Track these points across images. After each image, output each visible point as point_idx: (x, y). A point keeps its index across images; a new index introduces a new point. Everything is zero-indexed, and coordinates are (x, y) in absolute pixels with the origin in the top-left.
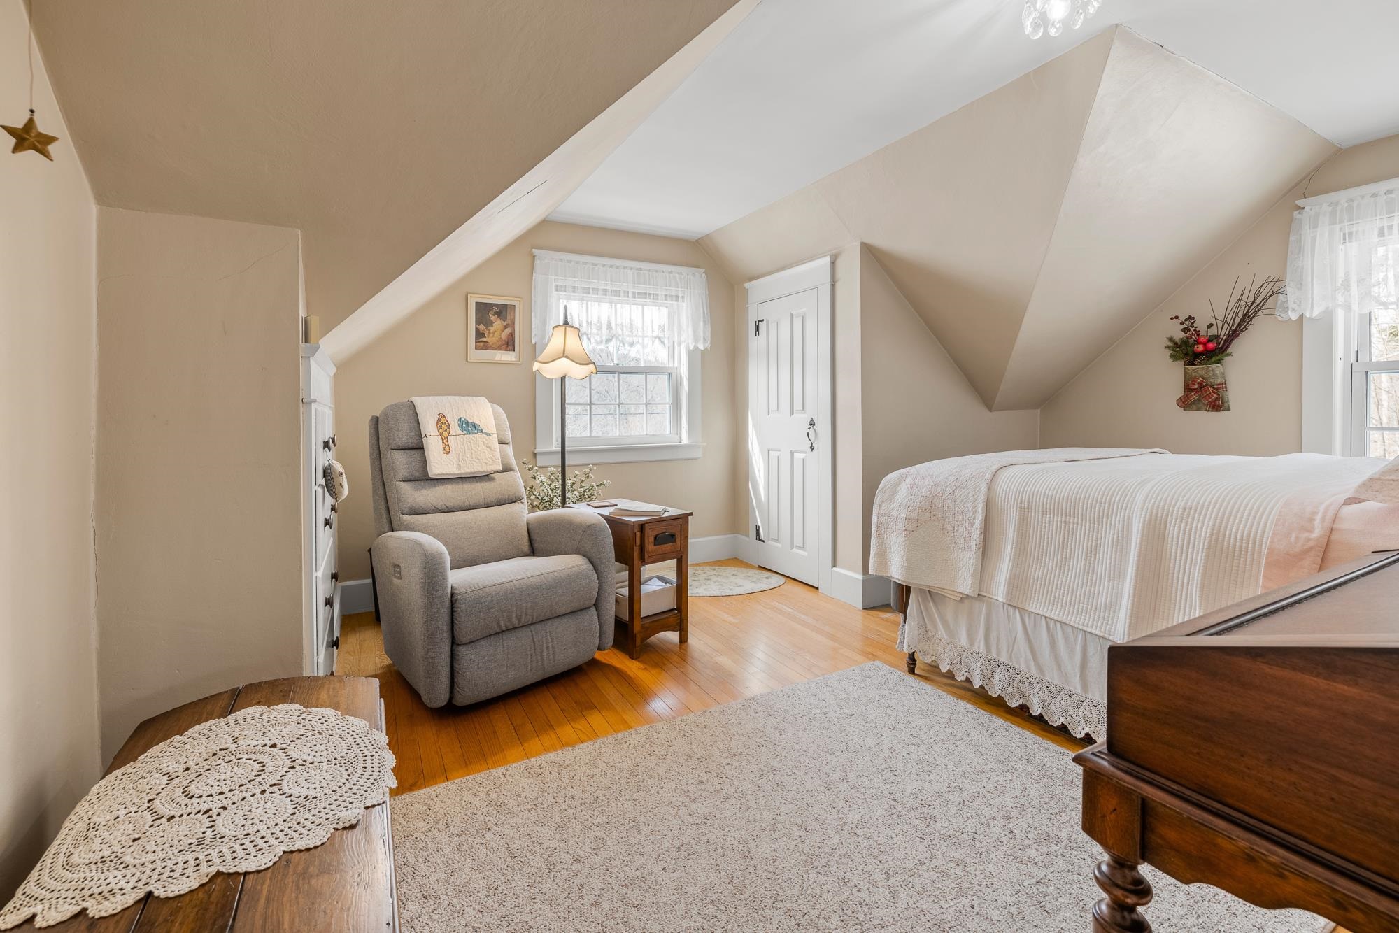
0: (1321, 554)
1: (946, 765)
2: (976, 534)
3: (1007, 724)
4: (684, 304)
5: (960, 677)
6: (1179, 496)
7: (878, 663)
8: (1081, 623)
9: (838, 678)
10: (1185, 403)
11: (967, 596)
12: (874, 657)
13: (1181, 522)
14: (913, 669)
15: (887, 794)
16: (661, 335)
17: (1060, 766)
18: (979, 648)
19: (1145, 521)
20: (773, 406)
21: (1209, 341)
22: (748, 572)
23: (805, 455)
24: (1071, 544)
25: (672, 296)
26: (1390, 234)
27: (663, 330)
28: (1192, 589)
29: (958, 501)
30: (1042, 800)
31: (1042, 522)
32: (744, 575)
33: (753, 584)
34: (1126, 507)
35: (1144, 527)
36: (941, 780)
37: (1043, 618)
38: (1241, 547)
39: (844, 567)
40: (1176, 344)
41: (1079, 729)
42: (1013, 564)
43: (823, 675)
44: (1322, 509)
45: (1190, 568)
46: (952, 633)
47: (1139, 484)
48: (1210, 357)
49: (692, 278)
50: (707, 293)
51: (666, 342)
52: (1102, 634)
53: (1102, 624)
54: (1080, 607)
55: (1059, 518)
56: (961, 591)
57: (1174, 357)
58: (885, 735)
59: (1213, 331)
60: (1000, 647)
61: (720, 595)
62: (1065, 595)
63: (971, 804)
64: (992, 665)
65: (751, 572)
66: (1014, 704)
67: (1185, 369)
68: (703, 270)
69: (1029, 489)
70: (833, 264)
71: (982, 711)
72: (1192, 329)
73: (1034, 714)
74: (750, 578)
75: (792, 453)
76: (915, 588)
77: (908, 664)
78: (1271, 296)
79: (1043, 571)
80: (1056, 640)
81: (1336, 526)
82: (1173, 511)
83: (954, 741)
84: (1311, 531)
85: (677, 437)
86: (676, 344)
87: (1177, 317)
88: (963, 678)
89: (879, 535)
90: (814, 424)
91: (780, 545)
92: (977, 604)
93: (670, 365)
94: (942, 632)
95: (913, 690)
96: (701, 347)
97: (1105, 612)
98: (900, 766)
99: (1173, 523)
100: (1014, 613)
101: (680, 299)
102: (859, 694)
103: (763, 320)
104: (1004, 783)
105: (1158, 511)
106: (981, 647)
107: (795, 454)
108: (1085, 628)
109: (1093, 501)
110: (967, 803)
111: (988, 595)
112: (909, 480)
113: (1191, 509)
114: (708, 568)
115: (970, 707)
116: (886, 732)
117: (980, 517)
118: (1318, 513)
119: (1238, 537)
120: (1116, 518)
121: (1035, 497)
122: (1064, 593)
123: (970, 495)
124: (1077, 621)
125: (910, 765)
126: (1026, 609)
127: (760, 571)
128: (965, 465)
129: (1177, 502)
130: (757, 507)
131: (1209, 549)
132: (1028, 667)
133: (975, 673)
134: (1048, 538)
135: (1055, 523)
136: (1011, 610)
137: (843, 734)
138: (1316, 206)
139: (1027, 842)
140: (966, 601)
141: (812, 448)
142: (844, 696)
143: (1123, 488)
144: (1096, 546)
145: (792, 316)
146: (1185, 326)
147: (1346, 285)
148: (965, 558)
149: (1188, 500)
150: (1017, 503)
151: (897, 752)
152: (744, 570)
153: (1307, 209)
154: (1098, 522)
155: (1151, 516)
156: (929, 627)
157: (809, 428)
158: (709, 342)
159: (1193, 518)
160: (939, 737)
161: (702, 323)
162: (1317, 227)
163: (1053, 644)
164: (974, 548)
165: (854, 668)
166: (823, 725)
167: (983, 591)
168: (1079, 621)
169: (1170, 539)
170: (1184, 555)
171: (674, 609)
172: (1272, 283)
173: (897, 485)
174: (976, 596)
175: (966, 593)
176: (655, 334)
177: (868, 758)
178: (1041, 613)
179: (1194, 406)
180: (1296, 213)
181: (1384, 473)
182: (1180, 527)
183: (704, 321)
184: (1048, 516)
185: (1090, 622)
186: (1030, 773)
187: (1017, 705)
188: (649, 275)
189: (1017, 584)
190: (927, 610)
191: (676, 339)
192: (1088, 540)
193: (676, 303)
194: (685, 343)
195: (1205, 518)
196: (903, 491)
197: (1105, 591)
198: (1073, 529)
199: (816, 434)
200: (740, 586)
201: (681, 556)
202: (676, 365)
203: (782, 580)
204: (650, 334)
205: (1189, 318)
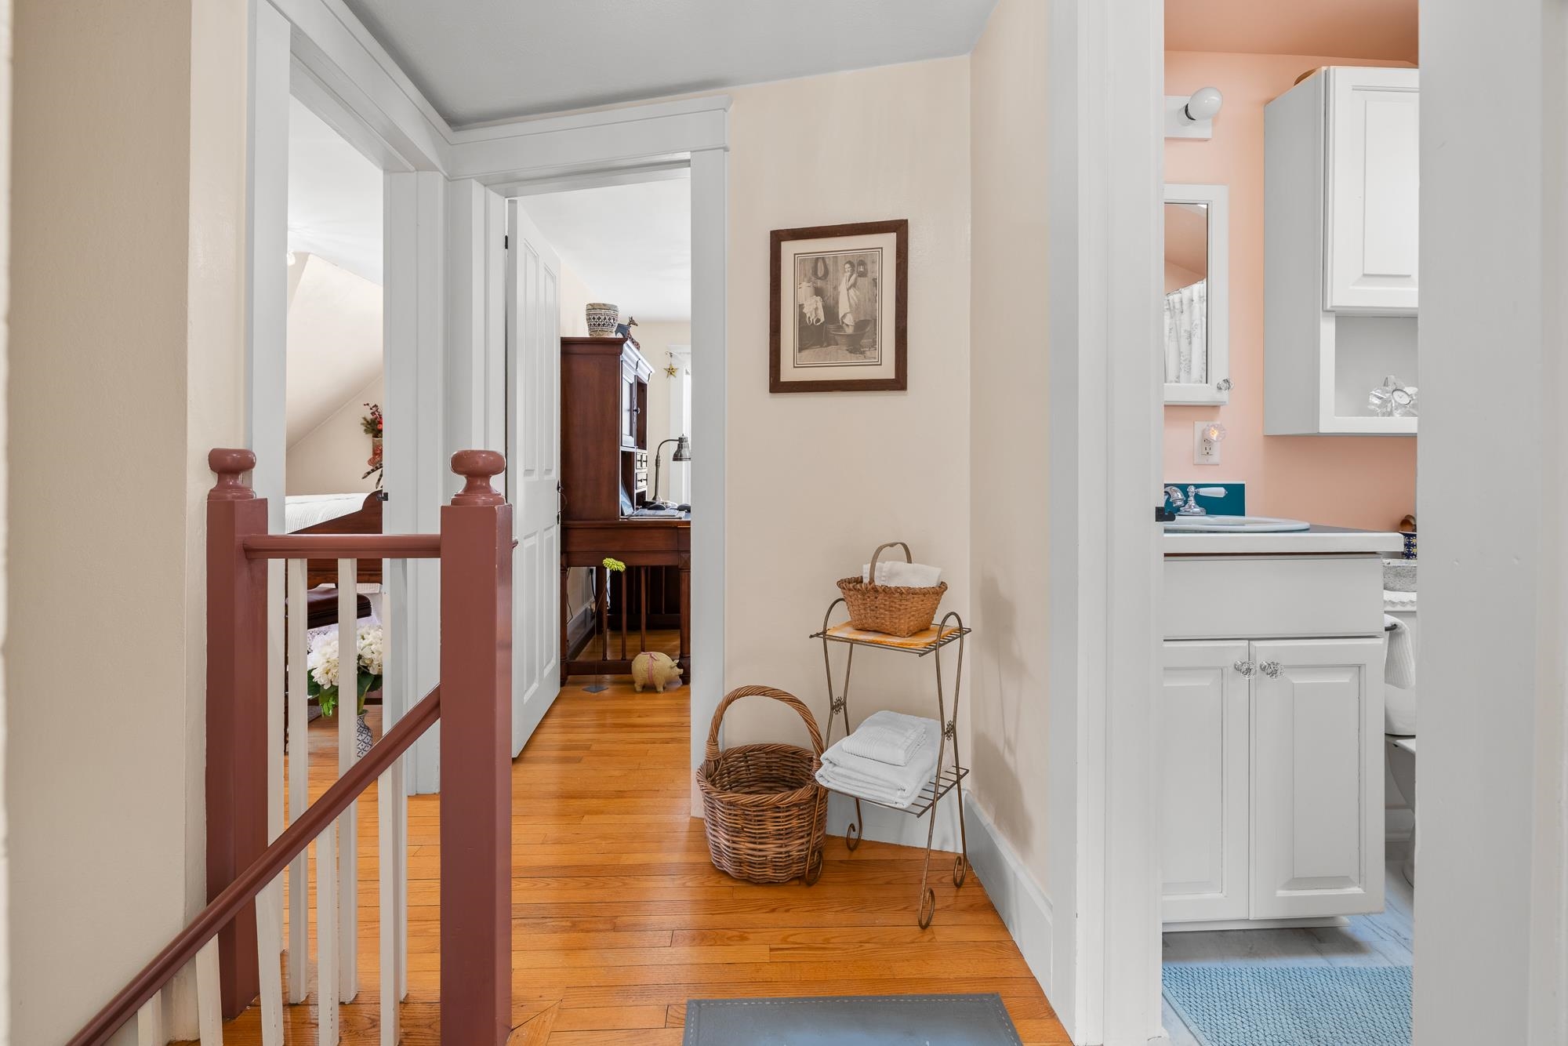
40: (368, 422)
87: (368, 404)
146: (372, 411)
205: (376, 406)
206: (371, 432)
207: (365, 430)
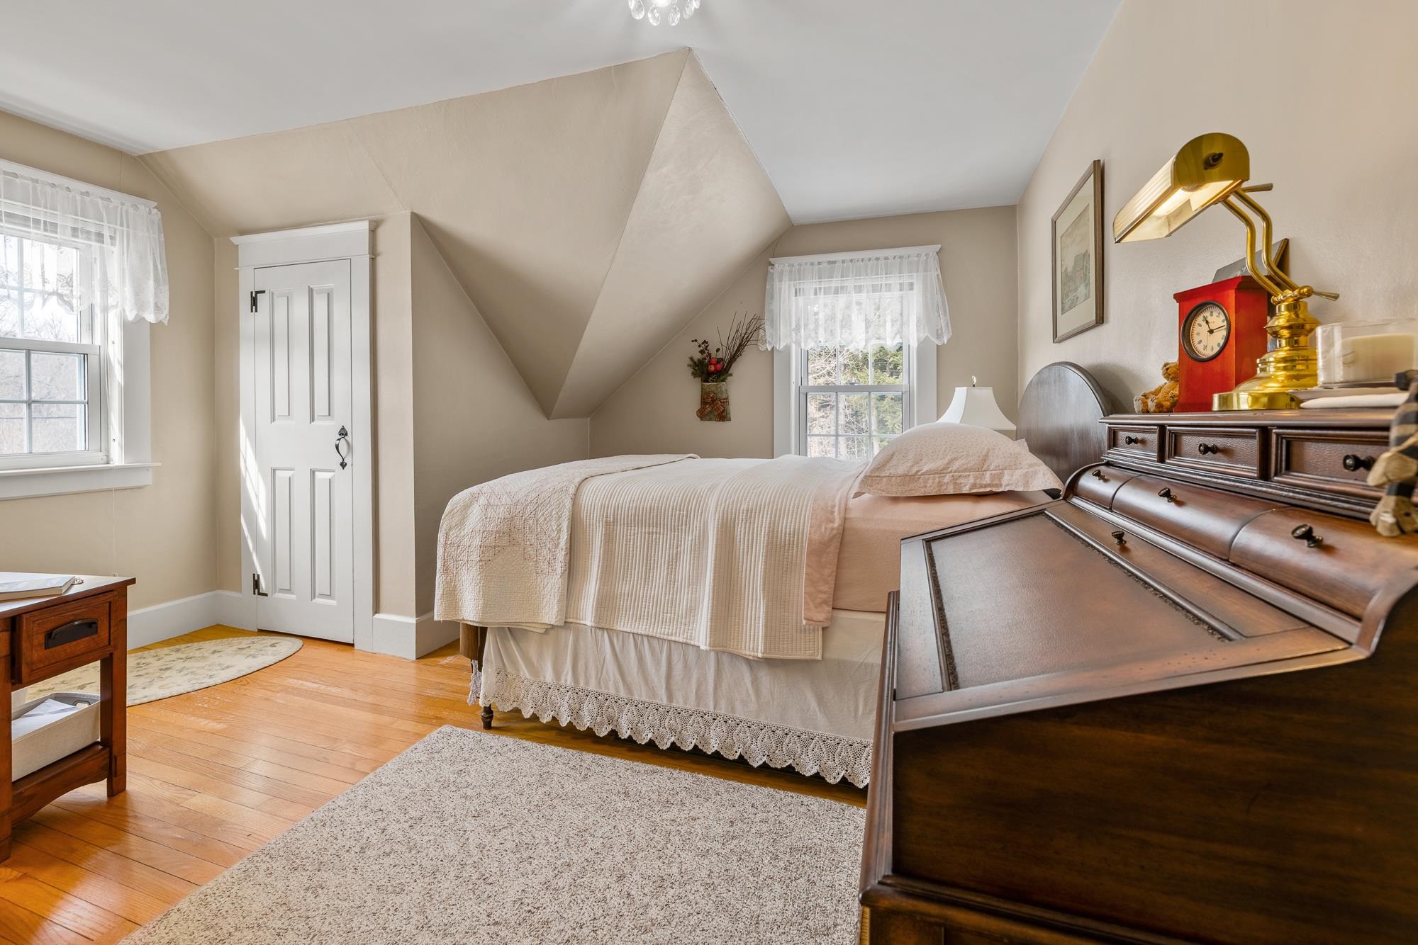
0: (840, 540)
1: (547, 839)
2: (561, 555)
3: (598, 757)
4: (116, 249)
5: (545, 719)
6: (742, 500)
7: (446, 728)
8: (666, 633)
9: (396, 767)
10: (702, 415)
11: (553, 627)
12: (440, 721)
13: (746, 523)
14: (490, 723)
15: (484, 918)
16: (65, 291)
17: (654, 788)
18: (566, 681)
19: (718, 525)
20: (281, 408)
21: (718, 362)
22: (240, 644)
23: (333, 473)
24: (654, 555)
25: (88, 232)
26: (820, 294)
27: (69, 283)
28: (757, 585)
29: (541, 520)
30: (647, 838)
31: (627, 536)
32: (235, 648)
33: (250, 659)
34: (702, 513)
35: (718, 531)
36: (545, 863)
37: (631, 635)
38: (789, 540)
39: (389, 612)
40: (695, 363)
41: (666, 740)
42: (601, 582)
43: (374, 769)
44: (837, 502)
45: (755, 565)
46: (534, 671)
47: (709, 489)
48: (719, 377)
49: (131, 210)
50: (163, 239)
51: (75, 305)
52: (685, 641)
53: (684, 631)
54: (665, 618)
55: (643, 529)
56: (545, 622)
57: (694, 375)
58: (470, 828)
59: (720, 355)
60: (588, 675)
61: (190, 690)
62: (650, 607)
63: (583, 880)
64: (579, 695)
65: (245, 642)
66: (603, 733)
67: (702, 385)
68: (156, 204)
69: (614, 502)
70: (373, 232)
71: (571, 750)
72: (707, 351)
73: (622, 738)
74: (245, 651)
75: (313, 473)
76: (491, 628)
77: (484, 719)
78: (755, 330)
79: (630, 585)
80: (643, 654)
81: (847, 516)
82: (739, 513)
83: (550, 803)
84: (832, 522)
85: (101, 455)
86: (97, 310)
87: (696, 341)
88: (549, 719)
89: (446, 571)
90: (346, 434)
91: (293, 597)
92: (563, 633)
93: (86, 341)
94: (525, 672)
95: (493, 750)
96: (151, 317)
97: (686, 618)
98: (495, 867)
99: (740, 525)
100: (602, 636)
101: (107, 239)
102: (428, 781)
103: (264, 292)
104: (609, 834)
105: (728, 515)
106: (567, 679)
107: (316, 473)
108: (669, 638)
109: (673, 509)
110: (578, 881)
111: (575, 621)
112: (482, 500)
113: (752, 511)
114: (166, 650)
115: (558, 750)
116: (469, 824)
117: (565, 536)
118: (835, 506)
119: (788, 532)
120: (693, 525)
121: (620, 511)
122: (649, 606)
123: (554, 512)
124: (662, 632)
125: (505, 860)
126: (614, 628)
127: (261, 638)
128: (546, 480)
129: (741, 506)
130: (256, 548)
131: (767, 546)
132: (617, 689)
133: (562, 709)
134: (633, 551)
135: (639, 535)
136: (599, 632)
137: (413, 852)
138: (781, 264)
139: (646, 900)
140: (552, 632)
141: (343, 465)
142: (408, 791)
143: (697, 494)
144: (677, 554)
145: (311, 291)
146: (701, 348)
147: (798, 328)
148: (550, 584)
149: (749, 502)
150: (603, 517)
151: (488, 848)
152: (235, 641)
153: (776, 265)
154: (678, 529)
155: (723, 519)
156: (509, 669)
157: (339, 440)
158: (166, 311)
159: (755, 519)
160: (533, 803)
161: (151, 283)
162: (782, 281)
163: (641, 659)
164: (559, 571)
165: (417, 744)
166: (382, 850)
167: (570, 618)
168: (664, 631)
169: (738, 541)
170: (749, 553)
171: (96, 743)
172: (756, 320)
173: (467, 506)
174: (563, 624)
175: (552, 623)
176: (49, 288)
177: (453, 874)
178: (629, 630)
179: (708, 418)
180: (770, 267)
181: (872, 471)
182: (745, 528)
183: (156, 280)
184: (633, 528)
185: (674, 631)
186: (631, 809)
187: (606, 733)
188: (35, 189)
189: (606, 604)
190: (506, 650)
191: (98, 300)
192: (670, 548)
193: (98, 244)
194: (119, 308)
195: (763, 518)
196: (475, 514)
197: (685, 597)
198: (656, 539)
199: (350, 446)
200: (228, 667)
201: (111, 654)
202: (98, 342)
203: (299, 642)
204: (37, 285)
205: (705, 342)
206: (700, 376)
207: (693, 373)
